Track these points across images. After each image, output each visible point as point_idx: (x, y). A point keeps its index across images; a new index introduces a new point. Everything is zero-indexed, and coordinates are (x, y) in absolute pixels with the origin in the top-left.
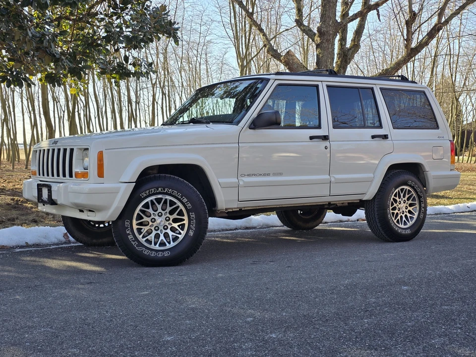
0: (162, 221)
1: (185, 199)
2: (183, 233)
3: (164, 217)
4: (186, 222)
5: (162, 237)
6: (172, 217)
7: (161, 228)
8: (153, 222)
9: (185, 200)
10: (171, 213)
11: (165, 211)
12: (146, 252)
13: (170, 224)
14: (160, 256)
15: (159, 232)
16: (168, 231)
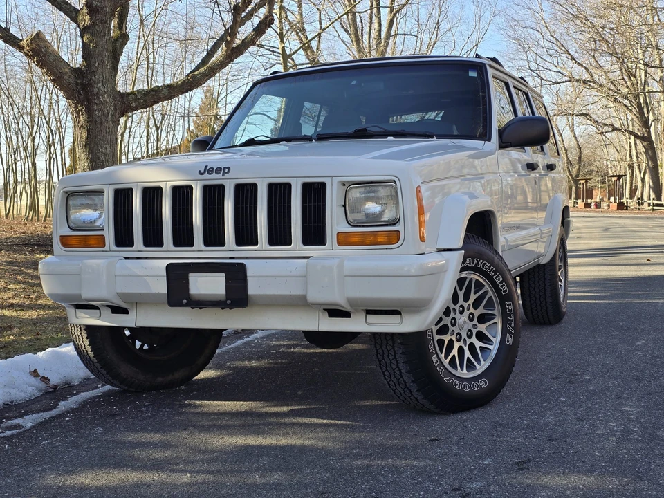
0: (465, 322)
1: (500, 277)
2: (497, 341)
3: (466, 313)
4: (498, 320)
5: (467, 354)
6: (477, 313)
7: (464, 336)
8: (453, 325)
9: (499, 279)
10: (476, 304)
11: (468, 303)
12: (458, 386)
13: (475, 326)
14: (476, 389)
15: (461, 343)
16: (474, 340)
